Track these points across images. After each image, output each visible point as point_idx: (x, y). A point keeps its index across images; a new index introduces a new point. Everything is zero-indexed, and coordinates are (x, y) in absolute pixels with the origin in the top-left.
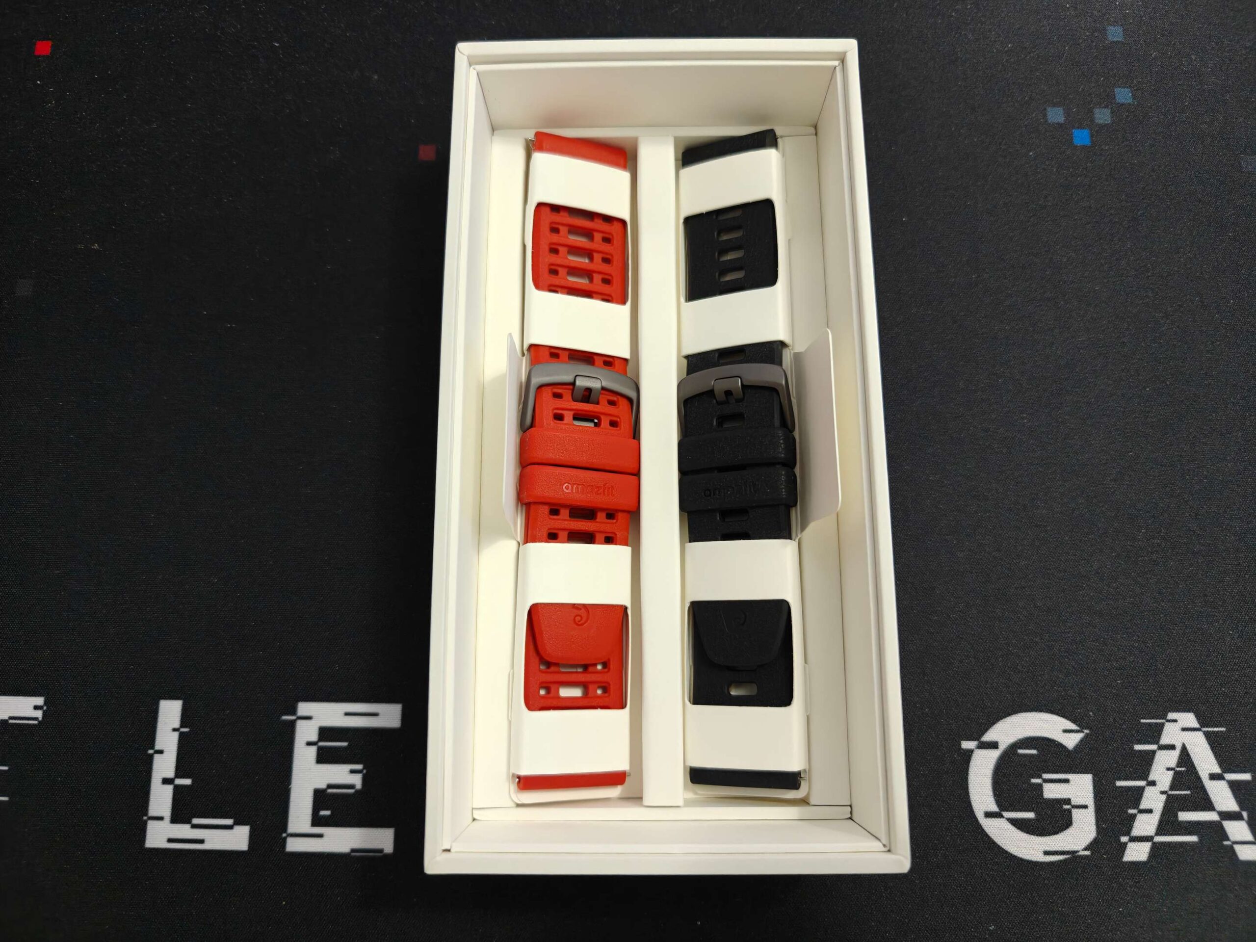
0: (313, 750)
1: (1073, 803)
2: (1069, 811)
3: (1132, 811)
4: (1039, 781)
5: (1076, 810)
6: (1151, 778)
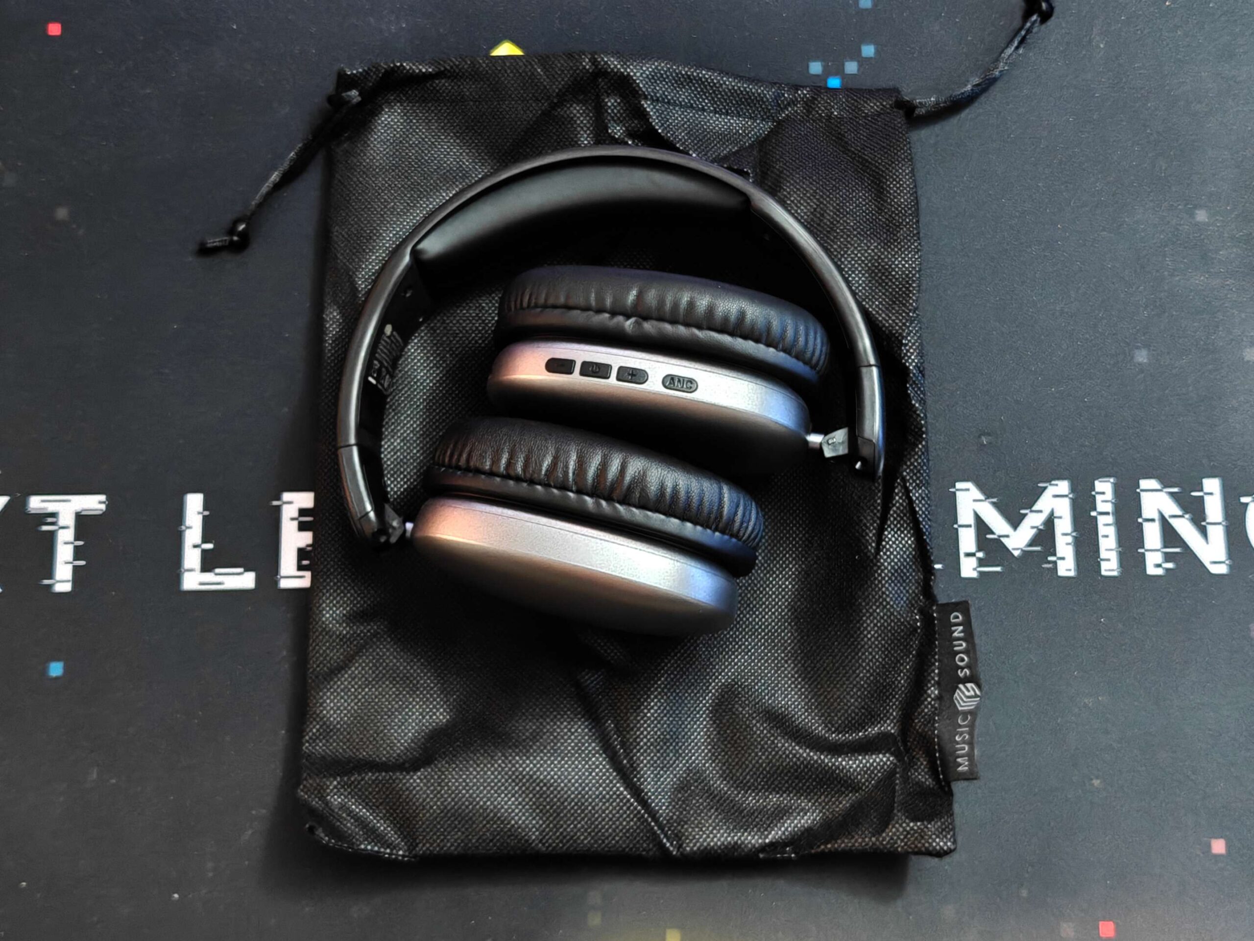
0: (295, 524)
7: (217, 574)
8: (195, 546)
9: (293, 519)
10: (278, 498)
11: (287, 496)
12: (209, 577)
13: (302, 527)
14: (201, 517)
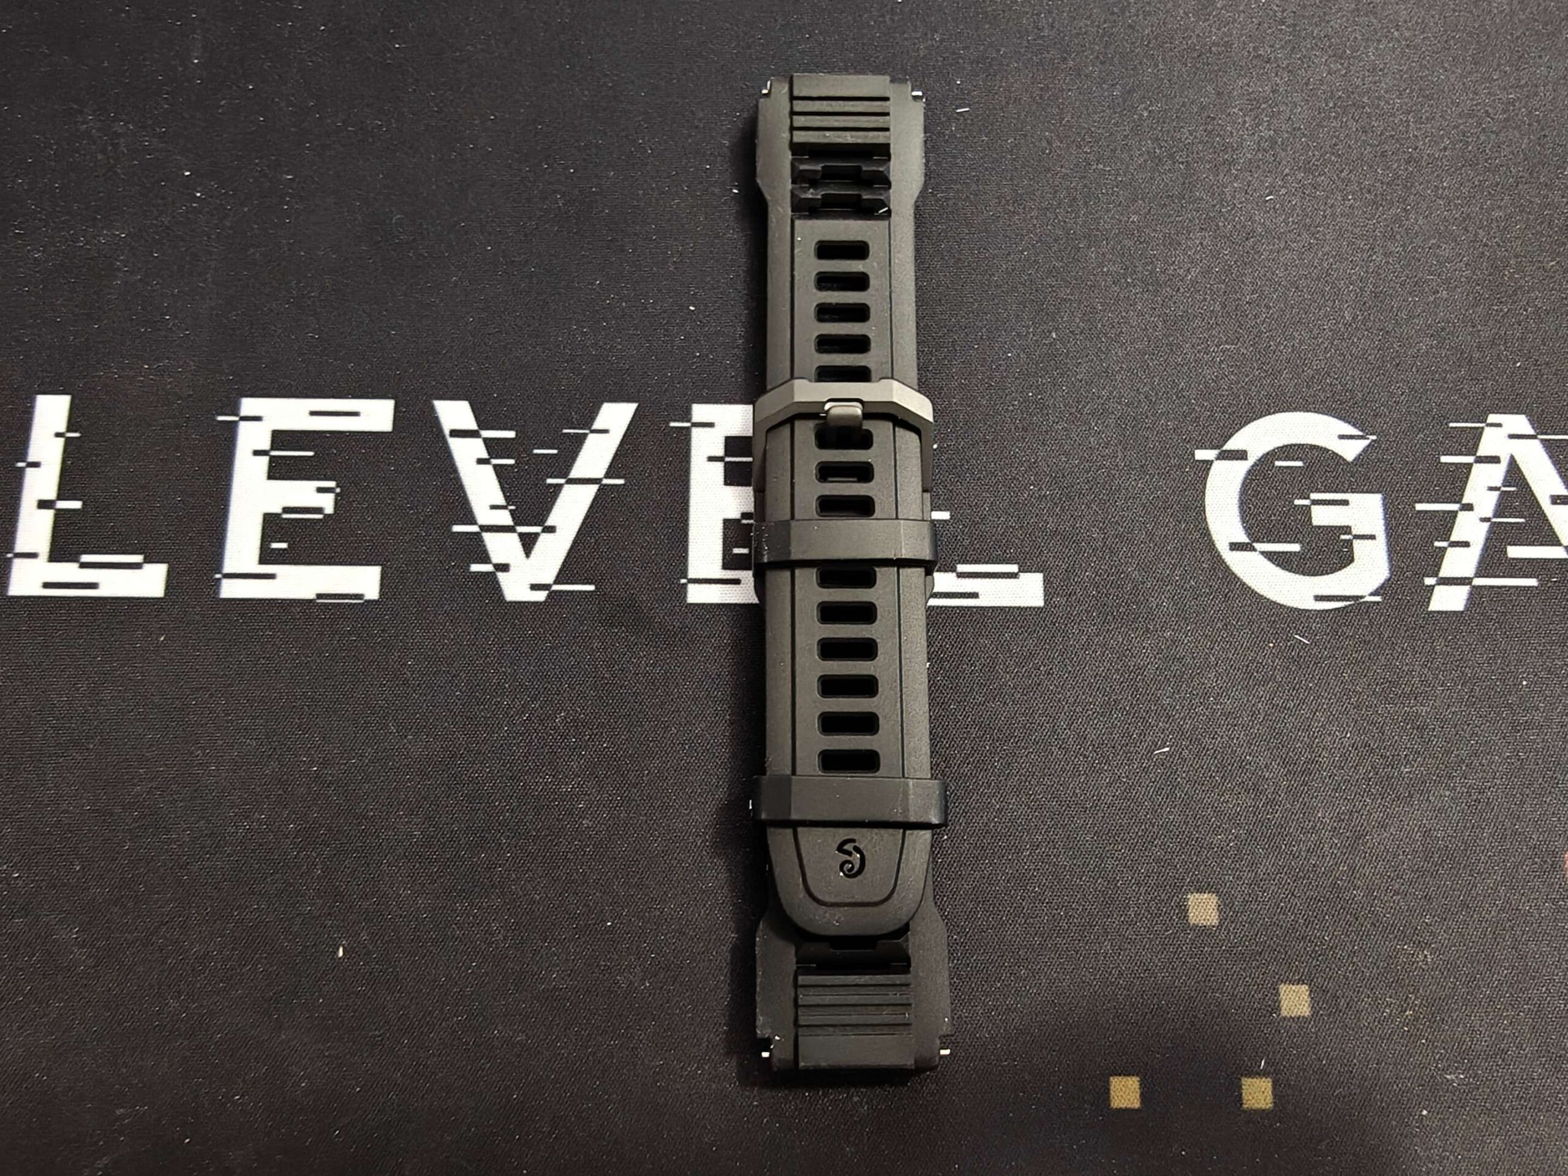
0: (265, 460)
1: (1354, 532)
2: (1349, 544)
3: (1437, 544)
4: (1306, 502)
5: (1358, 541)
6: (1464, 501)
7: (84, 565)
8: (43, 504)
9: (257, 453)
10: (234, 410)
11: (249, 405)
12: (68, 572)
13: (279, 470)
14: (61, 441)
